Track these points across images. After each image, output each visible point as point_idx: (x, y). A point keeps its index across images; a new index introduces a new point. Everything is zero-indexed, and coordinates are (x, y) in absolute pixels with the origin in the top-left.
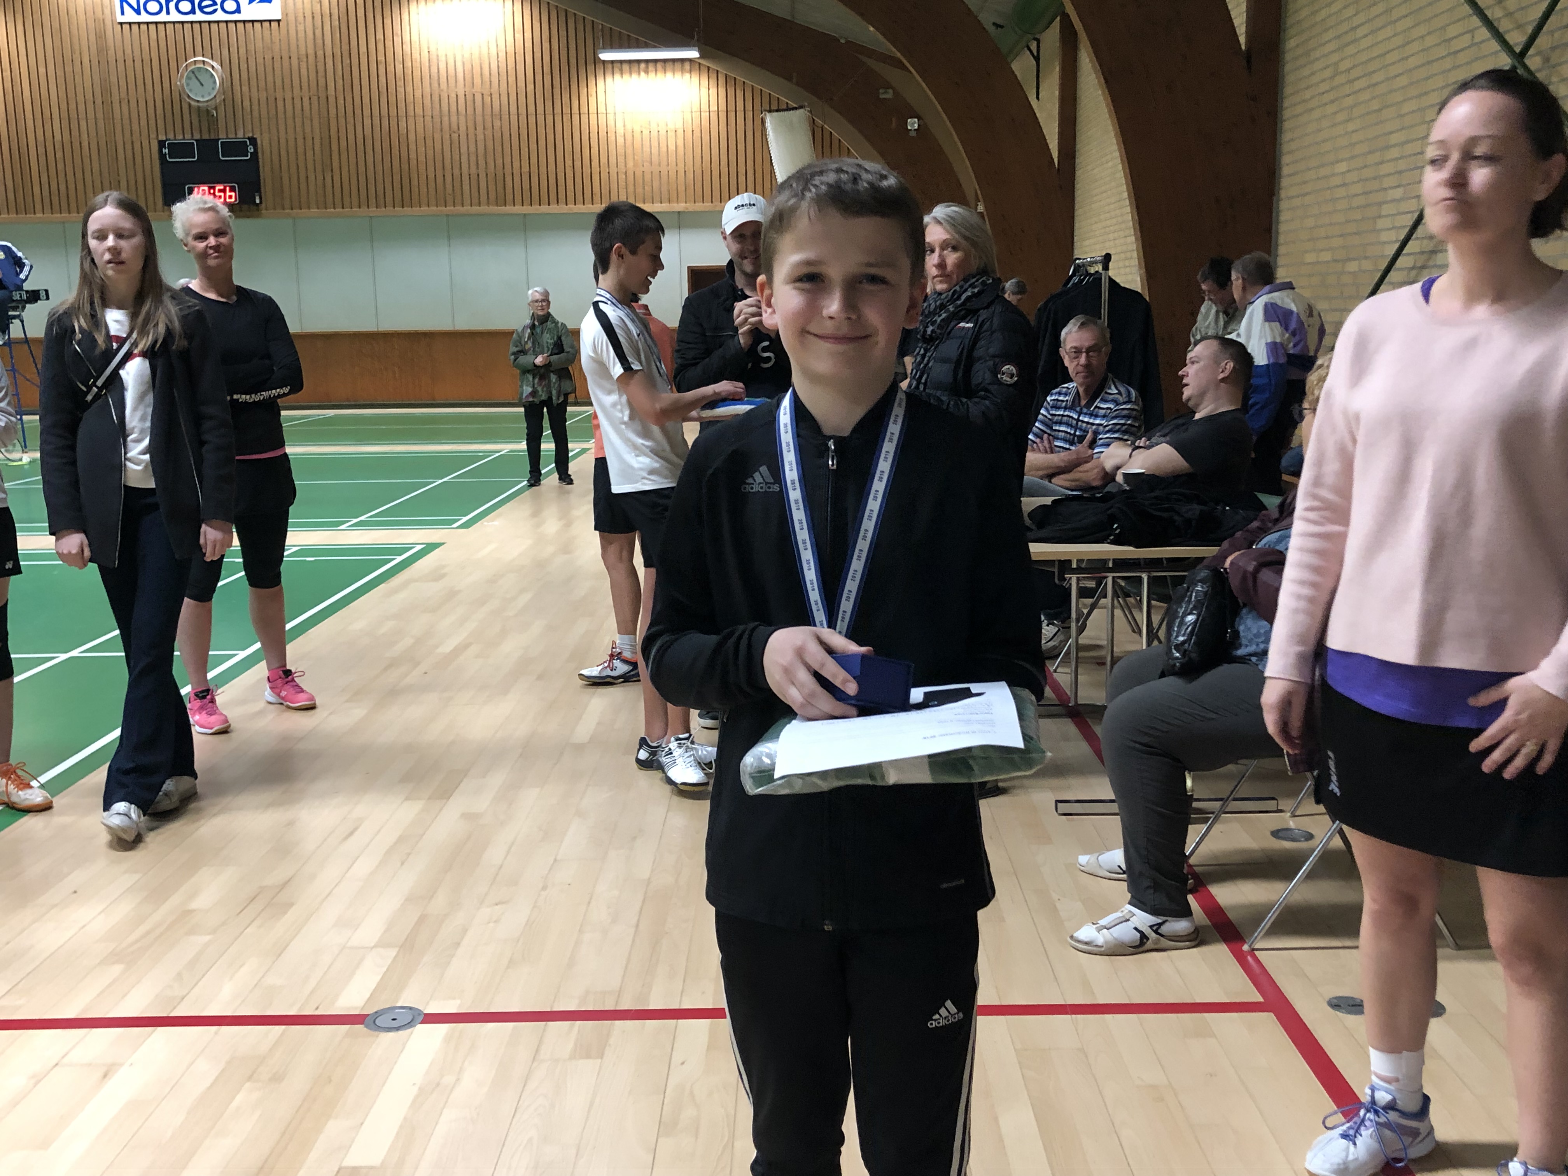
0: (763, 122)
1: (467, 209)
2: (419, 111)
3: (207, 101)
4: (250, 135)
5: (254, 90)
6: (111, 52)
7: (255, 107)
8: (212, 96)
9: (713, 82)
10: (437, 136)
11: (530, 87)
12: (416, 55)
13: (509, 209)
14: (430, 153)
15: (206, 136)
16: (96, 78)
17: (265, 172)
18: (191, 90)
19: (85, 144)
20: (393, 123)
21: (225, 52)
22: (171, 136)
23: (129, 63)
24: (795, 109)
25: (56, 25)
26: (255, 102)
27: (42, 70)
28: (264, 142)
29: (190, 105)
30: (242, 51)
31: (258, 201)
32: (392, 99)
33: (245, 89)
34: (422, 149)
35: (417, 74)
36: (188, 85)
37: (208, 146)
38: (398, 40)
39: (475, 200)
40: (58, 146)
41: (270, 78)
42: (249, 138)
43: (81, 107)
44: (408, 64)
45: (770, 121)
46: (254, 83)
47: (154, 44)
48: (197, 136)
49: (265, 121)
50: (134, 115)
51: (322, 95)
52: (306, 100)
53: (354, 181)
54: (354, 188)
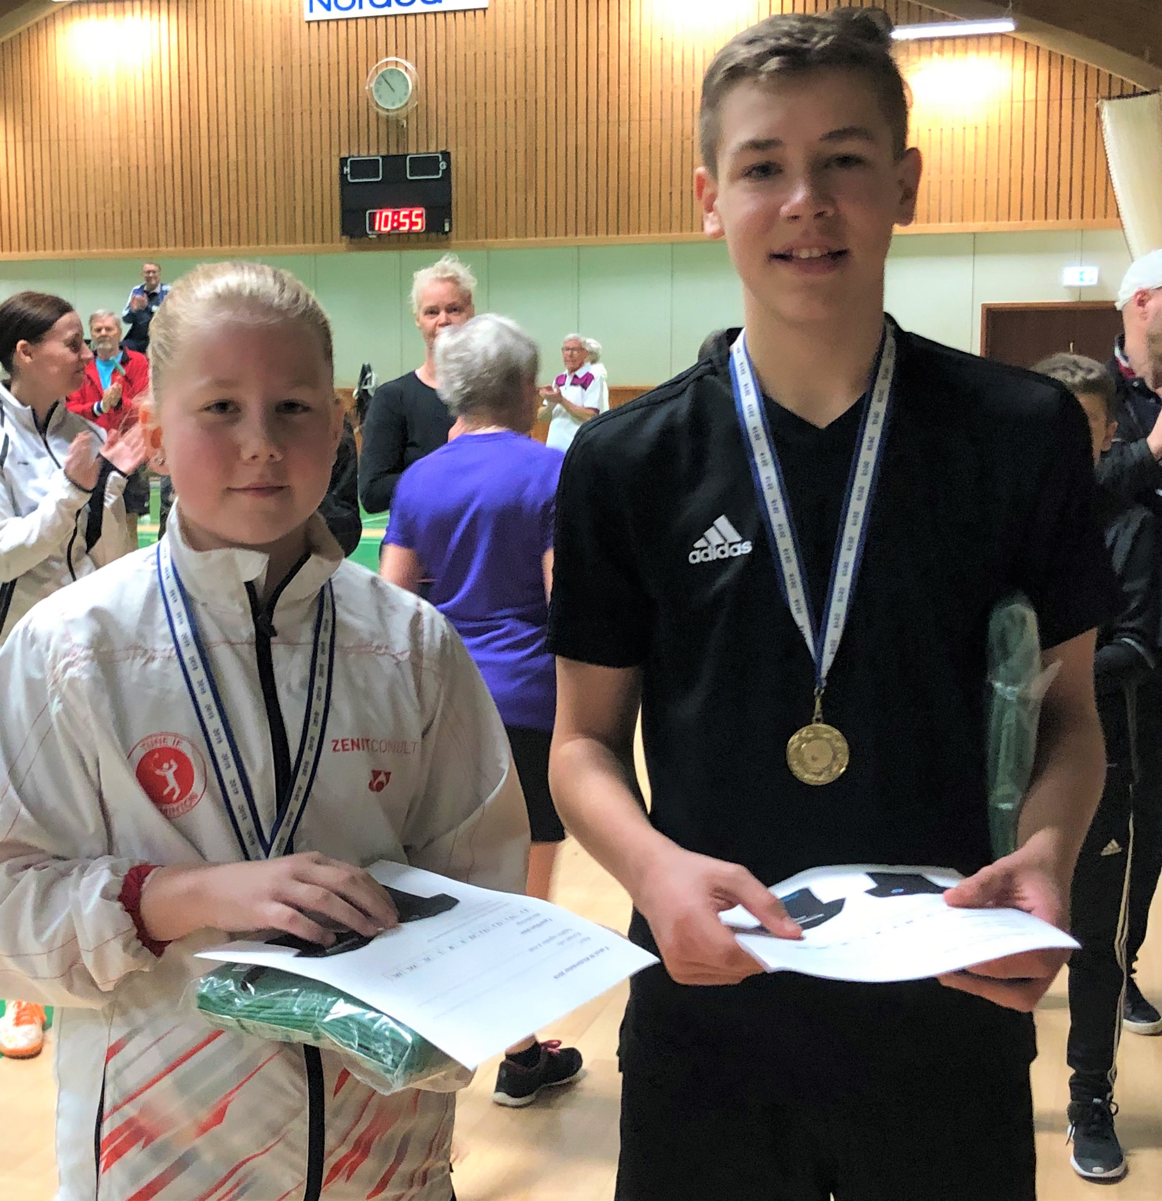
1: (697, 234)
2: (645, 114)
3: (397, 109)
4: (443, 149)
5: (451, 94)
6: (296, 56)
7: (452, 115)
8: (403, 103)
9: (1031, 62)
10: (666, 144)
12: (646, 43)
14: (656, 165)
15: (393, 152)
16: (278, 86)
17: (458, 193)
18: (380, 97)
19: (261, 164)
20: (613, 129)
21: (421, 50)
22: (354, 152)
23: (315, 68)
24: (1147, 93)
25: (239, 27)
26: (451, 107)
27: (221, 80)
28: (459, 157)
29: (377, 113)
30: (441, 48)
31: (447, 229)
32: (614, 100)
33: (441, 93)
34: (645, 161)
35: (645, 68)
36: (377, 91)
37: (394, 162)
38: (624, 25)
40: (232, 167)
41: (471, 79)
42: (441, 153)
43: (260, 121)
44: (635, 55)
45: (1108, 110)
46: (451, 87)
47: (342, 44)
48: (383, 152)
49: (462, 131)
50: (316, 129)
51: (531, 99)
52: (511, 105)
53: (561, 201)
54: (561, 210)
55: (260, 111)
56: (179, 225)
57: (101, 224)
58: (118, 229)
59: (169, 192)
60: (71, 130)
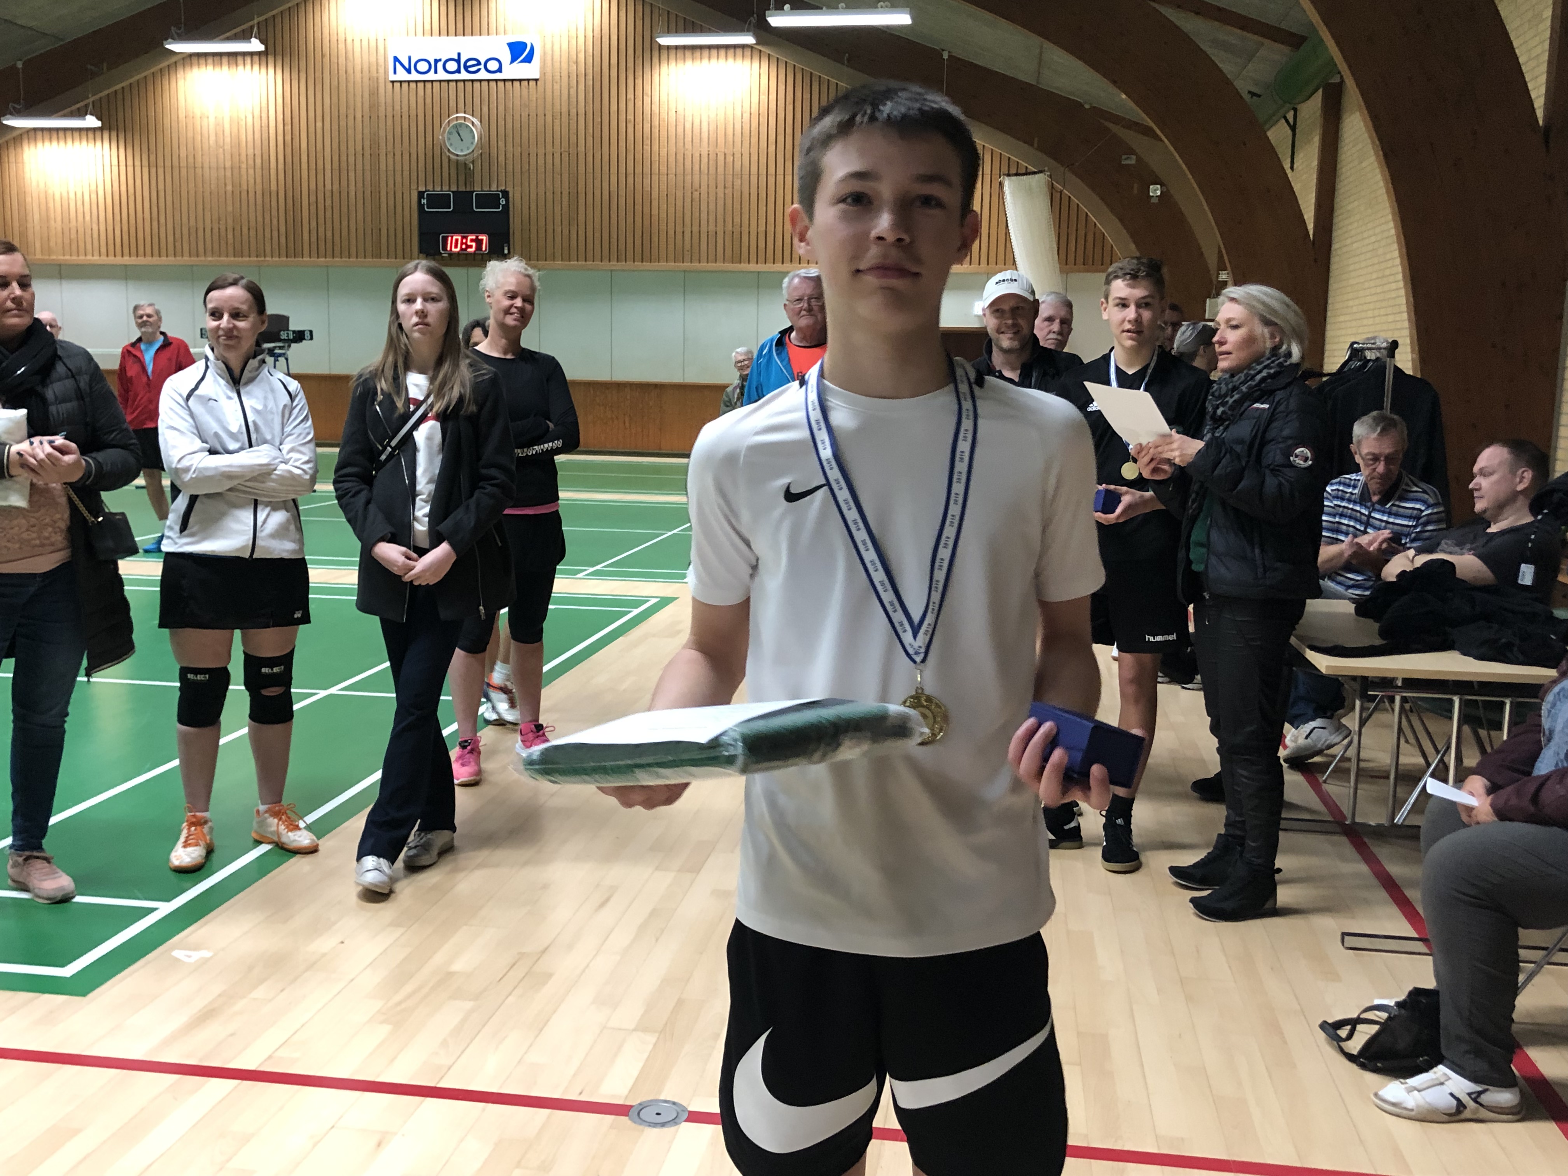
0: (1001, 185)
1: (704, 265)
2: (663, 169)
3: (466, 155)
4: (503, 188)
5: (509, 146)
6: (382, 109)
7: (510, 162)
8: (471, 150)
10: (680, 194)
11: (772, 148)
12: (664, 115)
13: (744, 266)
14: (671, 210)
15: (462, 189)
16: (367, 131)
17: (515, 224)
18: (451, 145)
19: (352, 194)
20: (638, 180)
21: (485, 109)
22: (430, 188)
23: (397, 118)
24: (1034, 173)
25: (335, 83)
26: (509, 155)
27: (319, 124)
28: (515, 196)
29: (449, 160)
30: (501, 108)
32: (639, 156)
33: (502, 144)
34: (664, 207)
35: (664, 133)
36: (449, 139)
37: (463, 197)
38: (647, 100)
39: (712, 257)
40: (328, 194)
41: (525, 135)
42: (501, 191)
43: (351, 159)
44: (656, 123)
45: (1008, 185)
46: (509, 139)
47: (421, 101)
48: (454, 189)
49: (518, 175)
50: (398, 167)
51: (573, 151)
52: (557, 156)
53: (597, 235)
54: (597, 242)
55: (351, 151)
56: (283, 240)
57: (216, 238)
58: (231, 241)
59: (274, 213)
60: (191, 160)
